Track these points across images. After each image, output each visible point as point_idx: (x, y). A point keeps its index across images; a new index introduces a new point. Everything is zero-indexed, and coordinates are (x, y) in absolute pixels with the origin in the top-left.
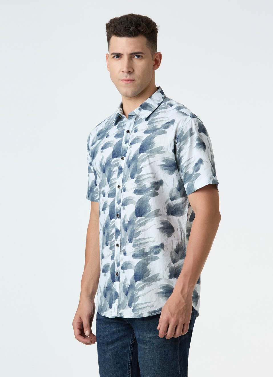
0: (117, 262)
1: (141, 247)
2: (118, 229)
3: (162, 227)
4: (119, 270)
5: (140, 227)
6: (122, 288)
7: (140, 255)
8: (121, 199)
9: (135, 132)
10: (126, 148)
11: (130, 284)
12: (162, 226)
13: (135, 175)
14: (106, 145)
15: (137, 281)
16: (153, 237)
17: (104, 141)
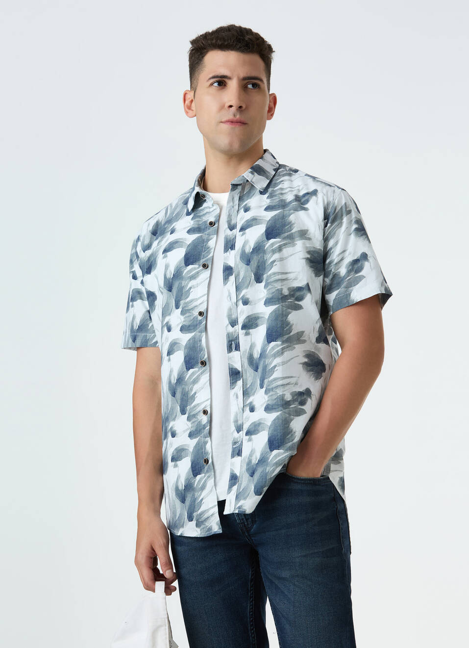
0: (237, 425)
1: (278, 392)
2: (236, 369)
3: (306, 362)
4: (240, 437)
5: (275, 359)
6: (245, 467)
7: (278, 405)
8: (237, 318)
9: (245, 212)
10: (233, 237)
11: (260, 458)
12: (306, 360)
13: (264, 276)
14: (170, 245)
15: (273, 450)
16: (294, 377)
17: (167, 240)
